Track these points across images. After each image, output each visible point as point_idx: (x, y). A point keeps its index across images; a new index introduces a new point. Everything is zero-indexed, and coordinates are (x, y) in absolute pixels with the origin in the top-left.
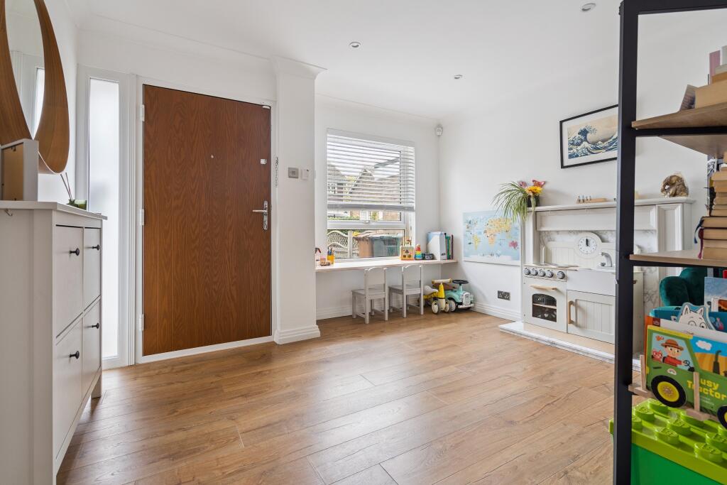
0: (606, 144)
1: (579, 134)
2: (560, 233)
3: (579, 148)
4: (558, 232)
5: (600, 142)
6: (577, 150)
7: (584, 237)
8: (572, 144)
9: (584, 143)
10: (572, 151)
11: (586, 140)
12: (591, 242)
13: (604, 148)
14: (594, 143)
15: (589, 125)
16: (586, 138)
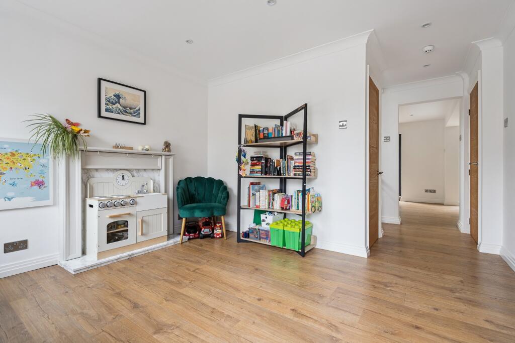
0: (132, 111)
1: (114, 96)
2: (99, 170)
3: (114, 106)
4: (97, 170)
5: (128, 108)
6: (113, 108)
7: (120, 173)
8: (109, 101)
9: (117, 104)
10: (108, 107)
11: (119, 103)
12: (125, 177)
13: (131, 113)
14: (125, 107)
15: (121, 93)
16: (119, 101)
